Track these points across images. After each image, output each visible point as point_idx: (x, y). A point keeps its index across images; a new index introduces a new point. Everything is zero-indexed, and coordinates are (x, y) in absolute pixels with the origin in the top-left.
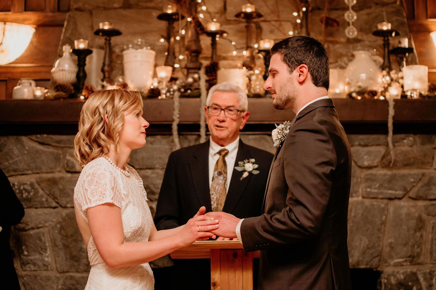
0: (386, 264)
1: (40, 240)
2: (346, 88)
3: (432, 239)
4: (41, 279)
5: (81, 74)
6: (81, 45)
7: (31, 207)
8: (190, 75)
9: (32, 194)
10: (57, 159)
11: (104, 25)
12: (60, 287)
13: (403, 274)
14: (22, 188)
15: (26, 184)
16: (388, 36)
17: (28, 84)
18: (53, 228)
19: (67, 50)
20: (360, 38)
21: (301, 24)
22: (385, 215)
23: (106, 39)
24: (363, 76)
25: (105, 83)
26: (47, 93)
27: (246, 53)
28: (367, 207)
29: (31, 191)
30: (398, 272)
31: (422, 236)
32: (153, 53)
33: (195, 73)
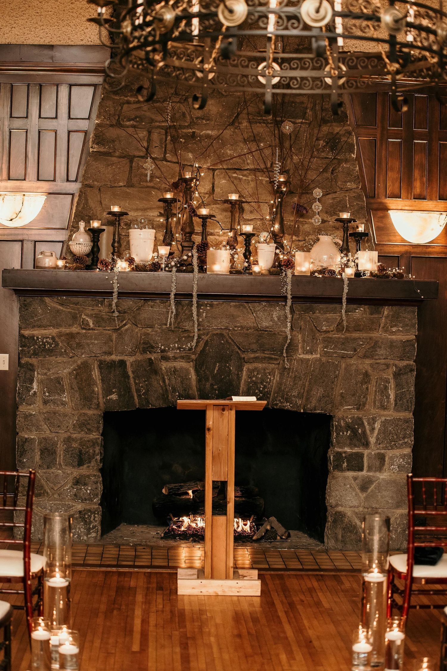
0: (337, 411)
1: (60, 384)
2: (311, 266)
3: (376, 391)
4: (59, 415)
5: (95, 249)
6: (96, 224)
7: (52, 356)
8: (184, 252)
9: (53, 346)
10: (75, 318)
11: (113, 208)
12: (75, 422)
13: (351, 418)
14: (45, 341)
15: (49, 338)
16: (347, 224)
17: (50, 254)
18: (70, 373)
19: (82, 225)
20: (325, 219)
21: (276, 211)
22: (338, 370)
23: (116, 219)
24: (325, 257)
25: (115, 257)
26: (66, 263)
27: (231, 234)
28: (323, 363)
29: (53, 344)
30: (347, 417)
31: (367, 389)
32: (154, 231)
33: (189, 250)
